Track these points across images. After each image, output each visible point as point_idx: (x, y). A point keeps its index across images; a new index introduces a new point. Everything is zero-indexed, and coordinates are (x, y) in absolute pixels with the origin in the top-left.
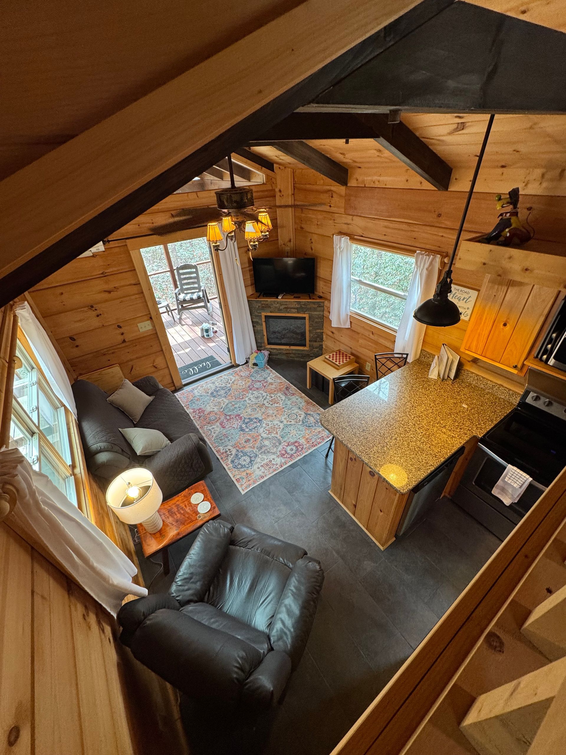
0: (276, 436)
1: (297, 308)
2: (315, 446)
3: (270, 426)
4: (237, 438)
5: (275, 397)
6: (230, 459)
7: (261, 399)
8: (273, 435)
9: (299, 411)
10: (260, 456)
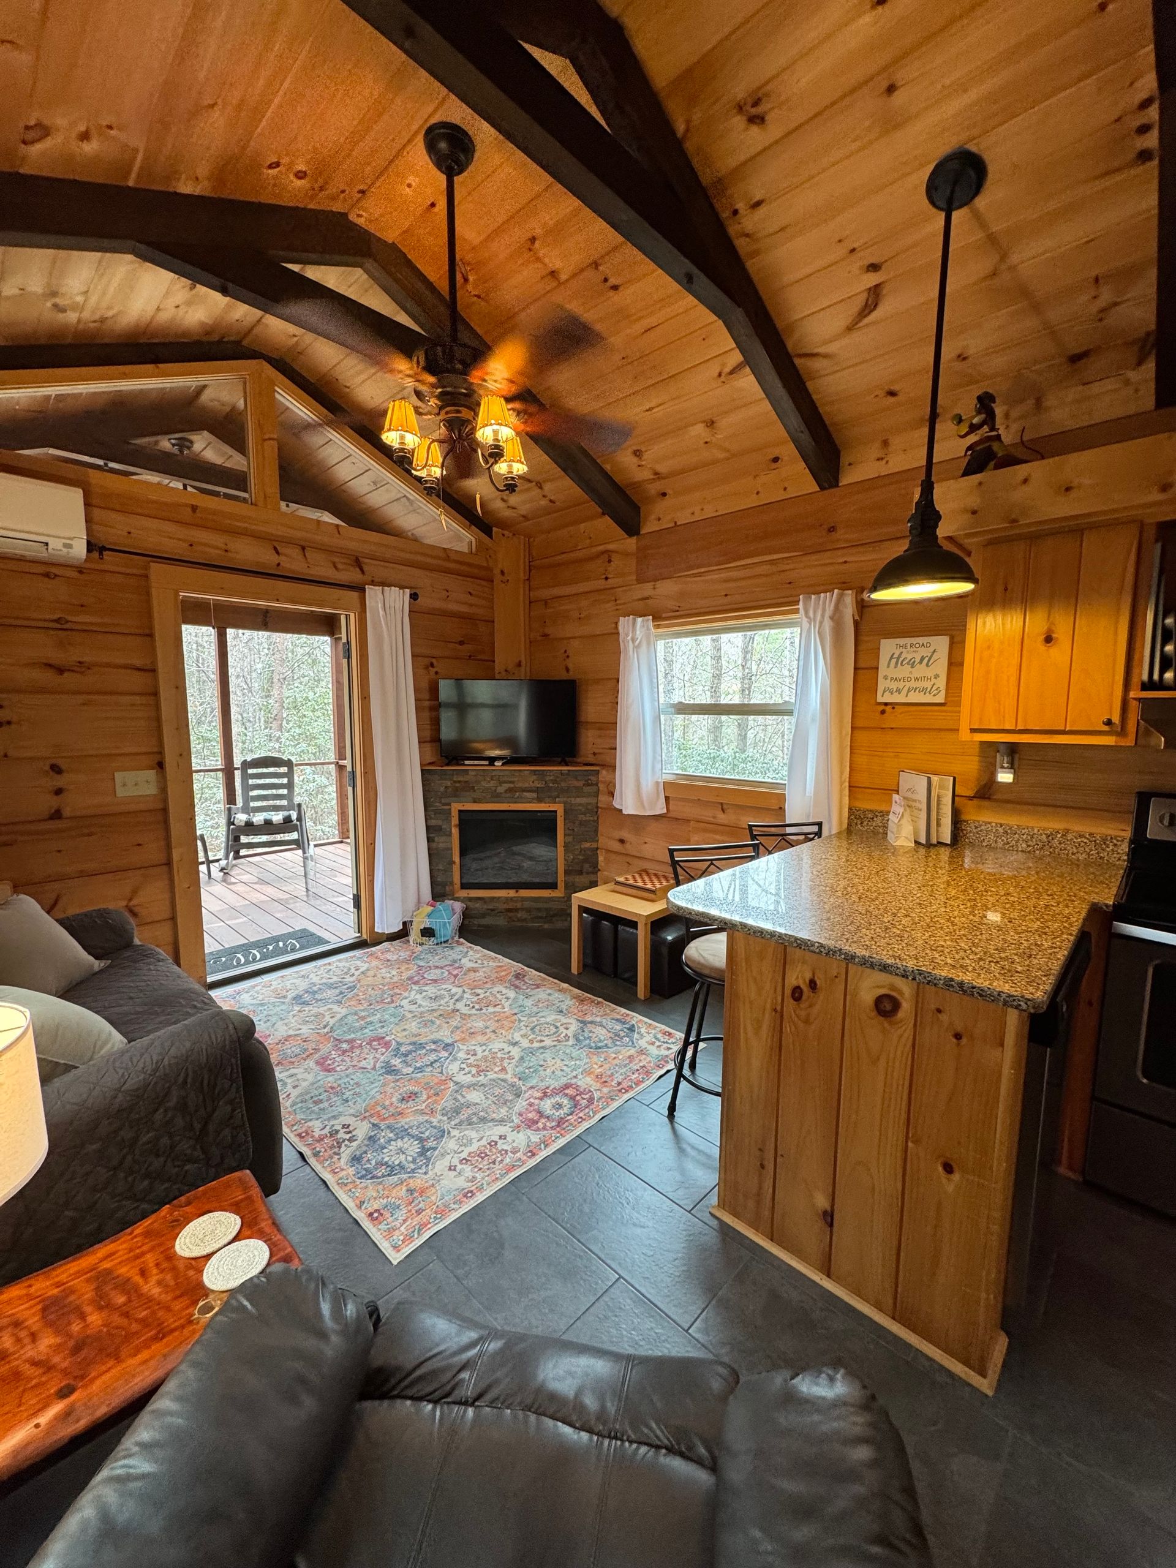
0: (502, 1076)
1: (537, 790)
2: (627, 1091)
3: (480, 1055)
4: (372, 1092)
5: (487, 994)
6: (346, 1153)
7: (446, 1000)
8: (491, 1075)
9: (558, 1017)
10: (454, 1132)
